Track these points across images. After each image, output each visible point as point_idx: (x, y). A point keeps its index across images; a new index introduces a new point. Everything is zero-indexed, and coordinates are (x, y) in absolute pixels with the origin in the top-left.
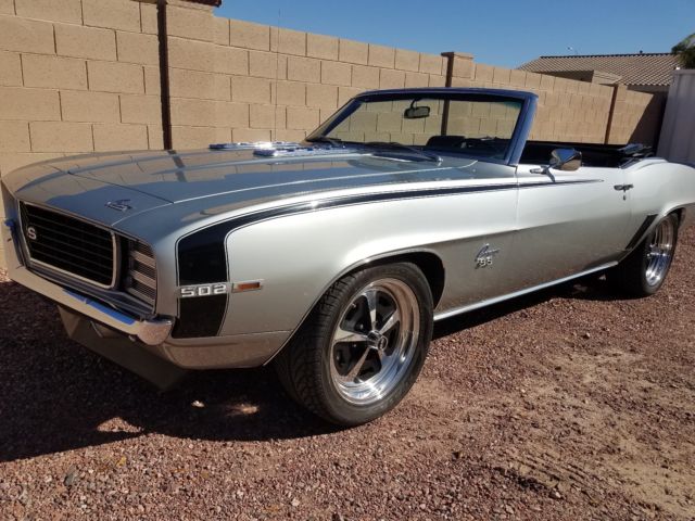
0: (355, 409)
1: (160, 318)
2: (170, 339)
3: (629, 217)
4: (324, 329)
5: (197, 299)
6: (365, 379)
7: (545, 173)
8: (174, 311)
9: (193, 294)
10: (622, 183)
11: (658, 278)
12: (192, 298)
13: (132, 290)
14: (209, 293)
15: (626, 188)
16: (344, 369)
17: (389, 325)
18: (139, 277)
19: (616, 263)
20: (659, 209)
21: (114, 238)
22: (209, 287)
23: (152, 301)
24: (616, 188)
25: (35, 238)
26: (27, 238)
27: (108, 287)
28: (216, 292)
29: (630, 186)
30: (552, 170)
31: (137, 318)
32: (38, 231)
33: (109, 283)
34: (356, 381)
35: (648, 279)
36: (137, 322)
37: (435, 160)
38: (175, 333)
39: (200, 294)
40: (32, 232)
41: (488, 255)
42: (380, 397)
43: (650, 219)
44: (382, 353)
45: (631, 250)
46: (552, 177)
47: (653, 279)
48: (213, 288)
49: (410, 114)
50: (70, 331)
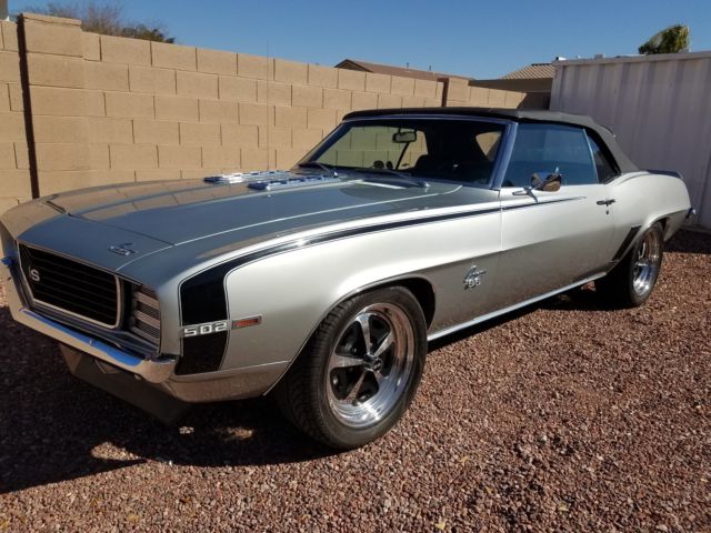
0: (353, 432)
1: (164, 357)
2: (175, 377)
3: (613, 231)
4: (319, 360)
5: (200, 337)
6: (363, 401)
7: (529, 194)
8: (177, 350)
9: (195, 333)
10: (604, 199)
11: (647, 287)
12: (195, 337)
13: (135, 329)
14: (211, 331)
15: (609, 203)
16: (341, 393)
17: (384, 346)
18: (142, 317)
19: (604, 274)
20: (643, 221)
21: (118, 282)
22: (210, 325)
23: (157, 340)
24: (598, 203)
25: (38, 279)
26: (29, 280)
27: (112, 327)
28: (217, 330)
29: (612, 201)
30: (534, 192)
31: (142, 357)
32: (41, 274)
33: (113, 323)
34: (354, 404)
35: (636, 290)
36: (143, 362)
37: (422, 186)
38: (179, 370)
39: (202, 332)
40: (35, 274)
41: (476, 276)
42: (378, 418)
43: (634, 230)
44: (378, 375)
45: (618, 261)
46: (535, 198)
47: (642, 289)
48: (214, 327)
49: (398, 138)
50: (73, 369)
